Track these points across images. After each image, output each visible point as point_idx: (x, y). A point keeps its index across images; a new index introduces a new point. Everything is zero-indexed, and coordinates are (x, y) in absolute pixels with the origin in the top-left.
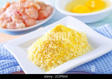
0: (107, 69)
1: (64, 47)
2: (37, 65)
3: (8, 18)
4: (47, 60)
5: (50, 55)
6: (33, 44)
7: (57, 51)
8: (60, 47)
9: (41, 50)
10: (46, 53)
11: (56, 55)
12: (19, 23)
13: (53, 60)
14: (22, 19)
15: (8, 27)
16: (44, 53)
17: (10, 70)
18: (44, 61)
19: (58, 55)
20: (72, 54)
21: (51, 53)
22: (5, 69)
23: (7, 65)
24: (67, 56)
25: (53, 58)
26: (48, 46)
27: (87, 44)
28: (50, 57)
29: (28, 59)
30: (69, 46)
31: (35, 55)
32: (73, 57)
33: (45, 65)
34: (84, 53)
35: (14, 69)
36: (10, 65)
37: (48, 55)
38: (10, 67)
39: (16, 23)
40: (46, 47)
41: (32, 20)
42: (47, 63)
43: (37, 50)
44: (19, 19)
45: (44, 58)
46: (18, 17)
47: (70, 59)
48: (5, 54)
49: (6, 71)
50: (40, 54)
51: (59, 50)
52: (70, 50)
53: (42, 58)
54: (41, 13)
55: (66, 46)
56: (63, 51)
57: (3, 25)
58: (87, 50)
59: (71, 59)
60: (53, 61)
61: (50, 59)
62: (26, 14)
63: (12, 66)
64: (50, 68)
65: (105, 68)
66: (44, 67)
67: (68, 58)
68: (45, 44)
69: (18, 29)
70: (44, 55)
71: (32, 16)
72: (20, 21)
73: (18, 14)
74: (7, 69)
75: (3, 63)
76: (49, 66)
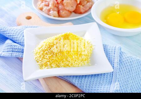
0: (88, 88)
1: (63, 54)
2: (36, 61)
3: (47, 2)
4: (45, 60)
5: (49, 57)
6: (48, 38)
7: (56, 55)
8: (60, 53)
9: (44, 49)
10: (46, 54)
11: (54, 58)
12: (53, 10)
13: (49, 61)
14: (58, 7)
15: (43, 10)
16: (45, 52)
17: (17, 55)
18: (42, 59)
19: (55, 59)
20: (67, 63)
21: (50, 55)
22: (14, 52)
23: (17, 50)
24: (63, 63)
25: (50, 60)
26: (51, 48)
27: (89, 58)
28: (48, 58)
29: (33, 52)
30: (69, 55)
31: (39, 51)
32: (67, 65)
33: (42, 63)
34: (80, 65)
35: (21, 55)
36: (19, 50)
37: (48, 56)
38: (18, 52)
39: (51, 10)
40: (49, 48)
41: (67, 12)
42: (44, 62)
43: (42, 47)
44: (56, 6)
45: (43, 57)
46: (55, 5)
47: (63, 67)
48: (20, 39)
49: (14, 54)
50: (43, 52)
51: (58, 55)
52: (68, 58)
53: (42, 56)
54: (79, 7)
55: (66, 54)
56: (61, 57)
57: (41, 6)
58: (85, 64)
59: (65, 66)
60: (49, 63)
61: (47, 60)
62: (63, 4)
63: (20, 52)
64: (44, 67)
65: (86, 86)
66: (40, 65)
67: (62, 64)
68: (50, 45)
69: (51, 16)
70: (45, 54)
71: (68, 8)
72: (56, 9)
73: (56, 2)
74: (15, 53)
75: (15, 46)
76: (44, 65)
